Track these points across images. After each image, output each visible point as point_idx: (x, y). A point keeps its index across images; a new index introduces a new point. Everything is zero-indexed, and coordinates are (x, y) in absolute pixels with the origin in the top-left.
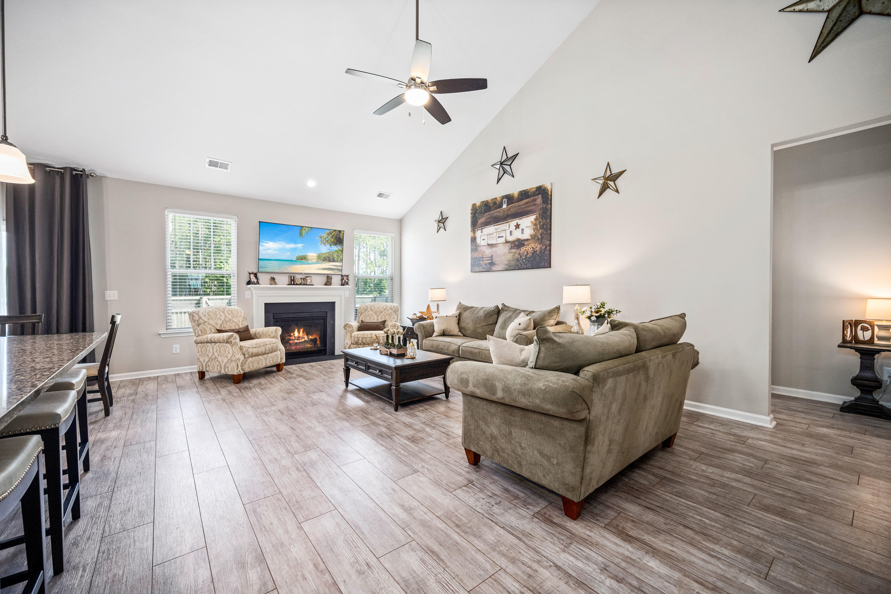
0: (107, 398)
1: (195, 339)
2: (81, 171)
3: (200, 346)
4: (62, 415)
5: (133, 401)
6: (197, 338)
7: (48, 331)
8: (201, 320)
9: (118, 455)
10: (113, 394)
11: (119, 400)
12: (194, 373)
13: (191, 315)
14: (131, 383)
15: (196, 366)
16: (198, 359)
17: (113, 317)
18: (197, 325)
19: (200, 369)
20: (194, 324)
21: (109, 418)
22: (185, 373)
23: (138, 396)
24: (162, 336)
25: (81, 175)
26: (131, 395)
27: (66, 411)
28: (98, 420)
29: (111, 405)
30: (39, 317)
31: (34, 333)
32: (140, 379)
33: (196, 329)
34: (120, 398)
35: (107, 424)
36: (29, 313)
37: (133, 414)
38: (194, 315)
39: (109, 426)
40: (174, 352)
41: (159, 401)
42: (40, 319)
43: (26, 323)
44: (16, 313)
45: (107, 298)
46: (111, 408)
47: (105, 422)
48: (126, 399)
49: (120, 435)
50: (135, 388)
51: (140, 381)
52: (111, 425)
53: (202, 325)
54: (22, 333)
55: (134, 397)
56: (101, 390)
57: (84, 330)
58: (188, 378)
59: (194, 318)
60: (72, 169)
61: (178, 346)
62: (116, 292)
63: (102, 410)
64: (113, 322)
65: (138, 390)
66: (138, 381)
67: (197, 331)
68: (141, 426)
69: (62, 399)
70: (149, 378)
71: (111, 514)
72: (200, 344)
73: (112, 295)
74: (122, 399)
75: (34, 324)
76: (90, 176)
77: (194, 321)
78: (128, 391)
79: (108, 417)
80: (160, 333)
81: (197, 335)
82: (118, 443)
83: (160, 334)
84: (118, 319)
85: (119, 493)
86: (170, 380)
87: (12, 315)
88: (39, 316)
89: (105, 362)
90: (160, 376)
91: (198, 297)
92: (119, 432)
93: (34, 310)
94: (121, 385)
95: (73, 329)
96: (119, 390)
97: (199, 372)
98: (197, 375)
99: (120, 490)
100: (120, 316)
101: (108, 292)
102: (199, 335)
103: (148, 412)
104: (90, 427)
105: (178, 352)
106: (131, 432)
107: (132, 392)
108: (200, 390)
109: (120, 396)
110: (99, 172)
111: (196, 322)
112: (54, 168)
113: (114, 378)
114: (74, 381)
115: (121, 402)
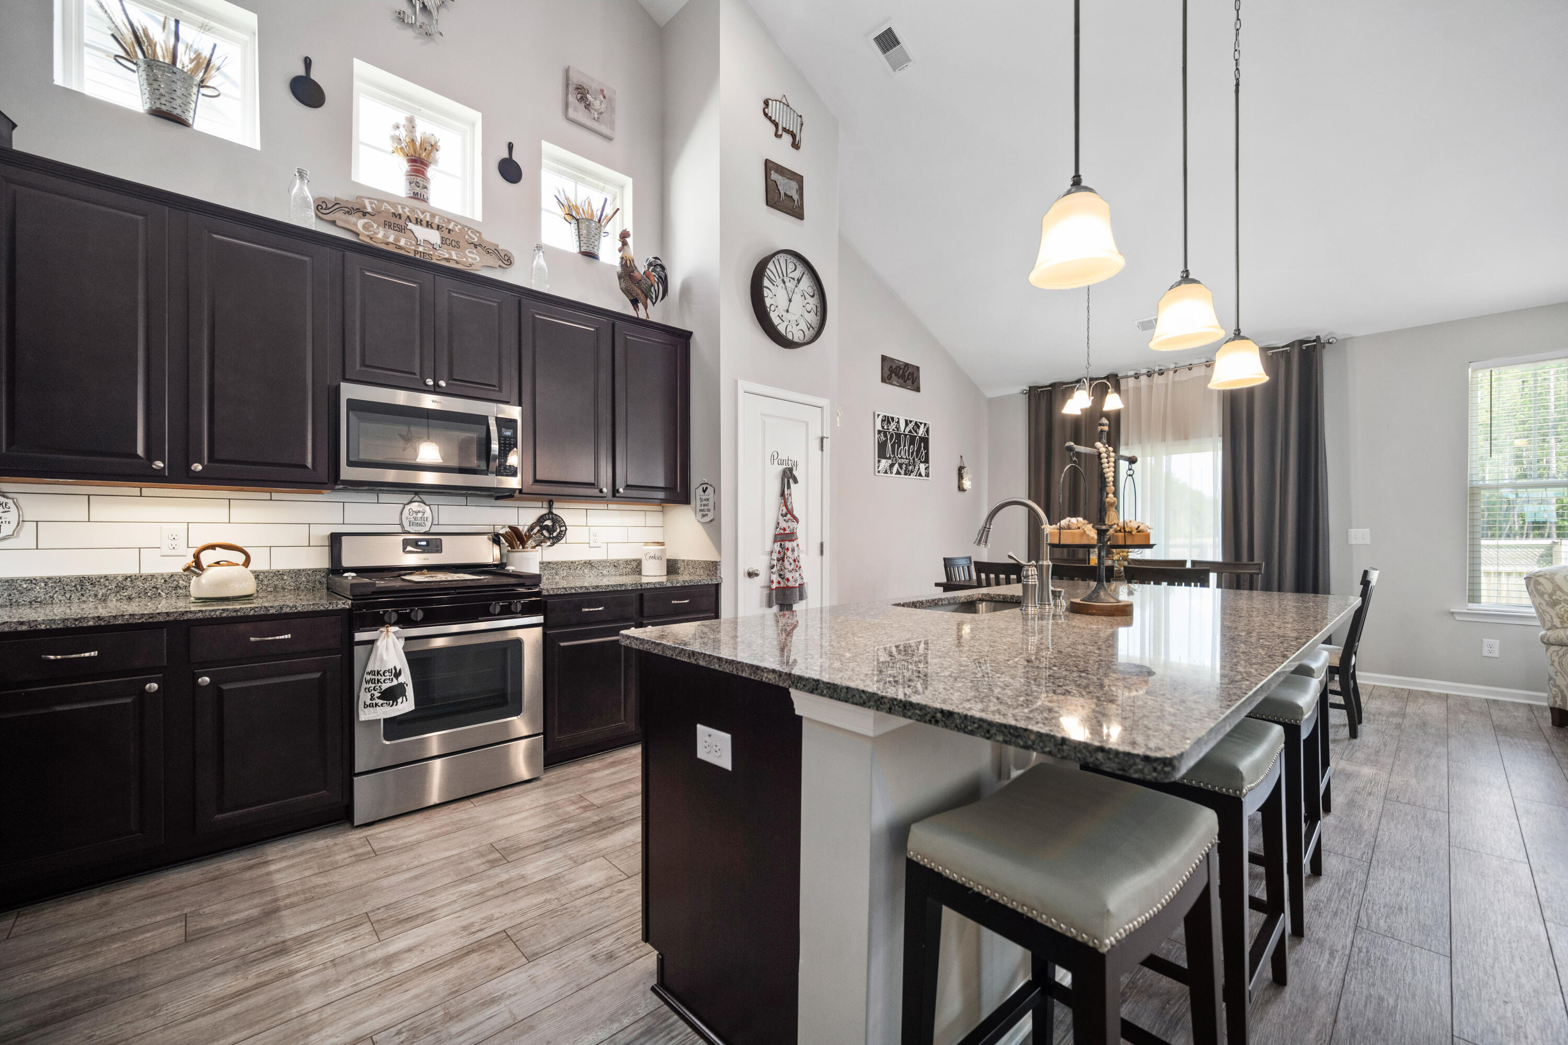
0: (1353, 708)
1: (1543, 632)
2: (1314, 341)
3: (1557, 652)
4: (1304, 710)
5: (1398, 726)
6: (1549, 633)
7: (1267, 588)
8: (1559, 593)
9: (1375, 809)
10: (1362, 705)
11: (1372, 717)
12: (1539, 708)
13: (1532, 582)
14: (1393, 694)
15: (1546, 695)
16: (1551, 678)
17: (1366, 573)
18: (1547, 604)
19: (1555, 702)
20: (1539, 600)
21: (1357, 741)
22: (1513, 704)
23: (1407, 722)
24: (1458, 618)
25: (1314, 345)
26: (1393, 714)
27: (1309, 706)
28: (1340, 740)
29: (1360, 722)
30: (1258, 566)
31: (1251, 588)
32: (1410, 692)
33: (1544, 611)
34: (1374, 715)
35: (1354, 751)
36: (1245, 560)
37: (1398, 749)
38: (1541, 580)
39: (1358, 754)
40: (1485, 653)
41: (1453, 743)
42: (1260, 569)
43: (1243, 573)
44: (1231, 560)
45: (1353, 541)
46: (1359, 727)
47: (1351, 747)
48: (1384, 719)
49: (1378, 777)
50: (1400, 704)
51: (1410, 696)
52: (1360, 755)
53: (1563, 604)
54: (1238, 587)
55: (1400, 720)
56: (1344, 692)
57: (1316, 591)
58: (1522, 714)
59: (1539, 587)
60: (1302, 342)
61: (1496, 643)
62: (1368, 530)
63: (1344, 725)
64: (1365, 582)
65: (1407, 710)
66: (1406, 693)
67: (1547, 617)
68: (1416, 776)
69: (1303, 687)
70: (1428, 693)
71: (1368, 898)
72: (1556, 648)
73: (1360, 536)
74: (1377, 717)
75: (1251, 575)
76: (1327, 345)
77: (1542, 595)
78: (1388, 708)
79: (1354, 741)
80: (1452, 610)
81: (1548, 625)
82: (1375, 790)
83: (1453, 613)
84: (1374, 577)
85: (1380, 872)
86: (1476, 709)
87: (1227, 561)
88: (1258, 564)
89: (1350, 647)
90: (1452, 695)
91: (1548, 542)
92: (1375, 771)
93: (1251, 557)
94: (1375, 692)
95: (1300, 587)
96: (1370, 700)
97: (1553, 710)
98: (1548, 714)
99: (1382, 869)
100: (1378, 572)
101: (1353, 532)
102: (1553, 627)
103: (1428, 756)
104: (1331, 746)
105: (1496, 654)
106: (1397, 780)
107: (1396, 710)
108: (1555, 748)
109: (1373, 711)
110: (1340, 333)
111: (1546, 597)
112: (1278, 348)
113: (1364, 679)
114: (1314, 666)
115: (1376, 722)
